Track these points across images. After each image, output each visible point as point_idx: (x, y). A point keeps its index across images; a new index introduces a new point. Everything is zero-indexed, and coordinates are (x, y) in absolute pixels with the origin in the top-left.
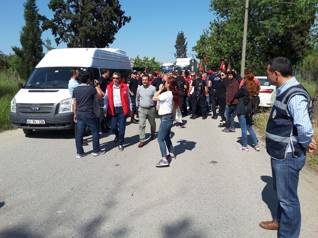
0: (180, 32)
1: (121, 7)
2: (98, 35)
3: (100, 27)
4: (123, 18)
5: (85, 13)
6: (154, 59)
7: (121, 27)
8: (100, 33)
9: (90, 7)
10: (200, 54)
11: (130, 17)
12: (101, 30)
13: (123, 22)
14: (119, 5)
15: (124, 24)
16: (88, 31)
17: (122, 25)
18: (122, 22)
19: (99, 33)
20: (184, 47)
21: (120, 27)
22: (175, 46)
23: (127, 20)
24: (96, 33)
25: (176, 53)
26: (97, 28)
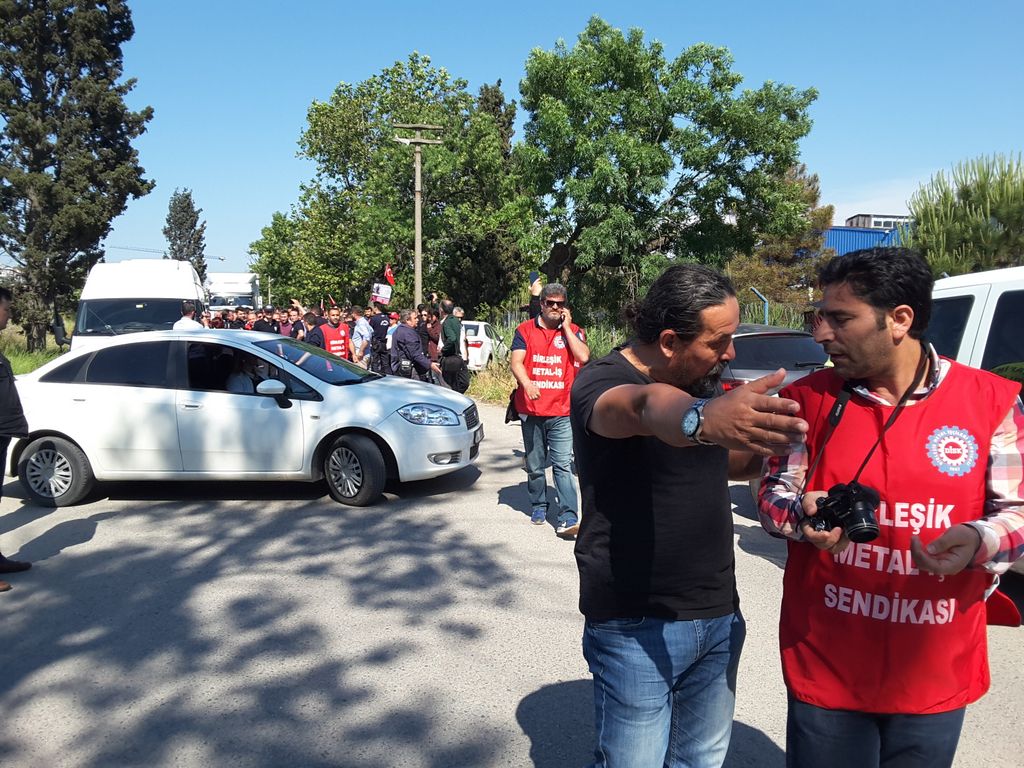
0: (180, 192)
20: (197, 236)
22: (165, 233)
25: (168, 251)
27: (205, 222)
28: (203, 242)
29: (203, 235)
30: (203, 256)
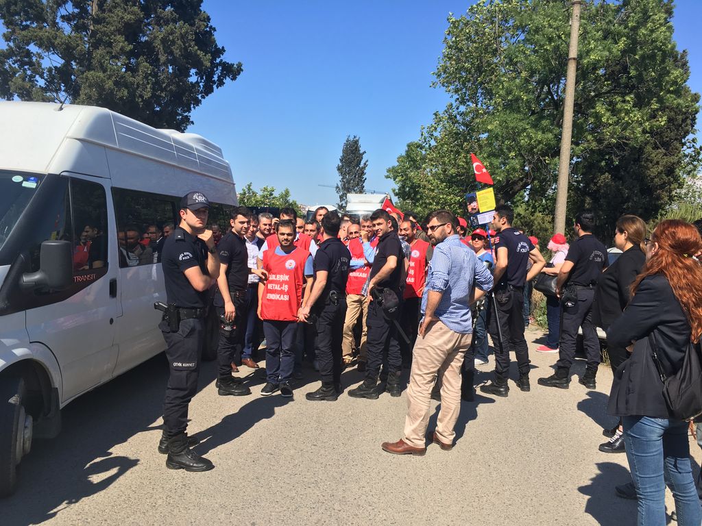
0: (351, 138)
1: (215, 33)
2: (140, 100)
3: (146, 77)
4: (220, 68)
5: (105, 34)
6: (287, 193)
7: (211, 91)
8: (147, 95)
9: (123, 18)
10: (403, 187)
11: (240, 65)
12: (149, 86)
13: (219, 77)
14: (211, 27)
15: (221, 83)
16: (109, 84)
17: (215, 86)
18: (216, 78)
19: (141, 96)
20: (360, 172)
21: (208, 90)
22: (339, 169)
23: (232, 71)
24: (132, 94)
25: (340, 184)
26: (139, 79)
27: (367, 161)
28: (365, 177)
29: (365, 171)
30: (364, 187)
